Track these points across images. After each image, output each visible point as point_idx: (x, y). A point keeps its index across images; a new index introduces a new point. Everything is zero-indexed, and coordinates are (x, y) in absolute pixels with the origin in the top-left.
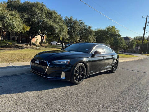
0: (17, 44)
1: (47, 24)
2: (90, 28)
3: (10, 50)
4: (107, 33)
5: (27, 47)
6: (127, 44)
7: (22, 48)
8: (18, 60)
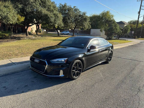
0: (14, 34)
1: (41, 13)
2: (84, 14)
3: (7, 41)
4: (102, 18)
5: (24, 38)
6: (122, 30)
7: (19, 39)
8: (17, 55)
